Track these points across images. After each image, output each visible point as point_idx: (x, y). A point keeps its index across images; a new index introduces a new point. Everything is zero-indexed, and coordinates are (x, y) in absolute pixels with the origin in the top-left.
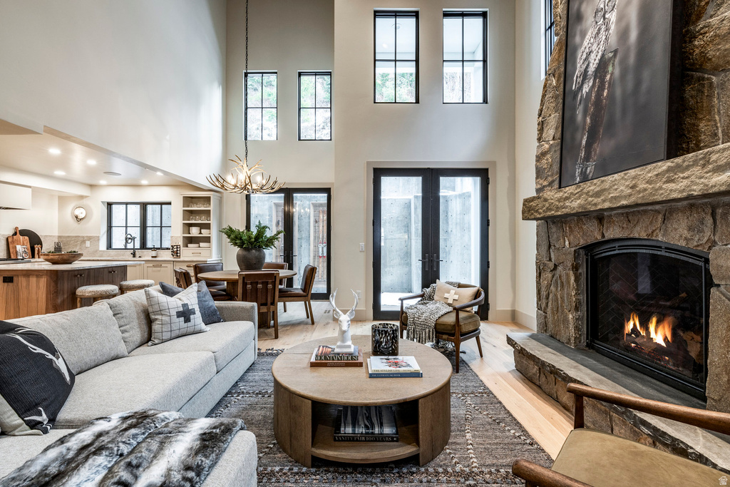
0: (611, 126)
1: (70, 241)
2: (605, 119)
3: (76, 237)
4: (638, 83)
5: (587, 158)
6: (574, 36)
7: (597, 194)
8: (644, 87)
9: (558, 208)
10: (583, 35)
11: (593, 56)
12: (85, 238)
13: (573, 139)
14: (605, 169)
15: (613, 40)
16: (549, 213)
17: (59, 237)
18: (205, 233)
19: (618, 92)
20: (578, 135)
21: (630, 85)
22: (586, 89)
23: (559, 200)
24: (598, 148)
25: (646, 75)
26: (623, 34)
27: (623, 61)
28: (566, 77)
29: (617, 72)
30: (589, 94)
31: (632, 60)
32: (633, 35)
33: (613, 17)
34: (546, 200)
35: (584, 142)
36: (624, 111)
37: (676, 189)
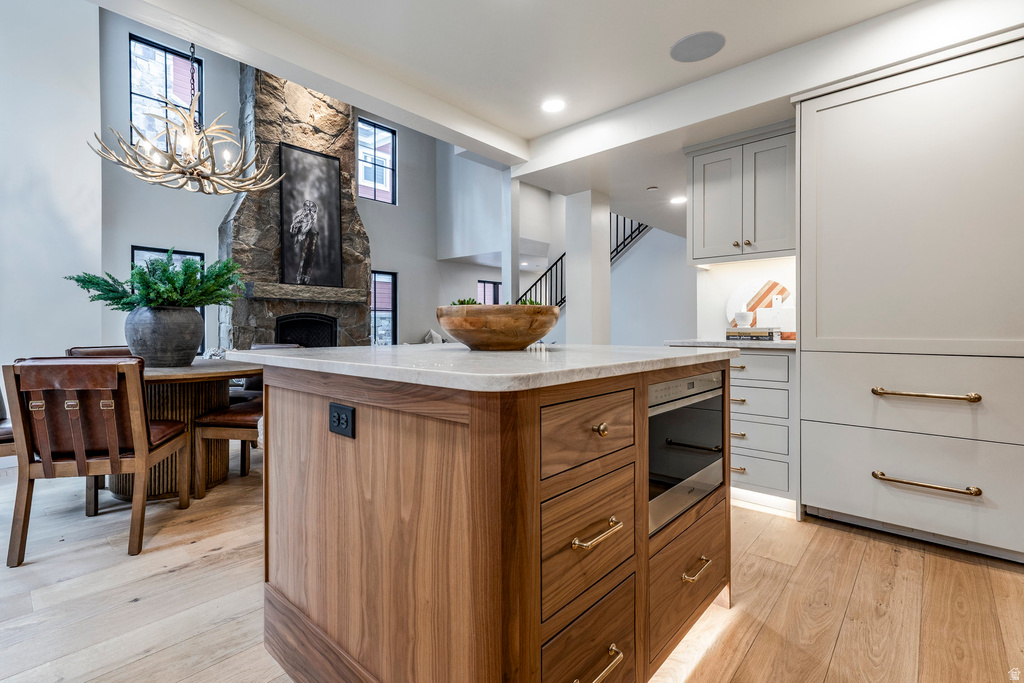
0: (317, 264)
2: (315, 259)
4: (330, 254)
5: (305, 273)
6: (289, 202)
7: (320, 293)
8: (333, 257)
9: (293, 295)
10: (297, 209)
11: (304, 225)
13: (293, 259)
14: (315, 282)
15: (316, 226)
16: (284, 297)
19: (321, 251)
20: (297, 259)
21: (326, 253)
22: (301, 238)
23: (294, 291)
24: (312, 271)
25: (333, 252)
26: (322, 228)
27: (322, 240)
28: (283, 220)
29: (319, 242)
30: (303, 242)
31: (326, 242)
32: (326, 233)
33: (315, 216)
34: (281, 288)
35: (302, 264)
36: (324, 261)
37: (351, 299)
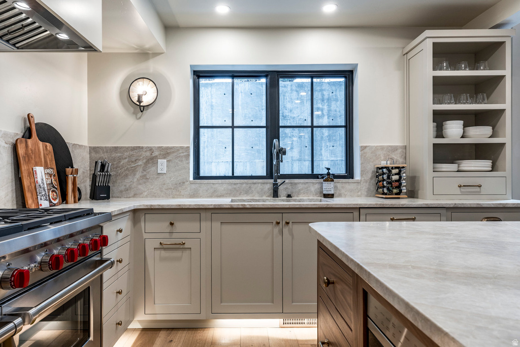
1: (120, 159)
3: (134, 149)
12: (156, 153)
17: (93, 150)
18: (480, 134)
